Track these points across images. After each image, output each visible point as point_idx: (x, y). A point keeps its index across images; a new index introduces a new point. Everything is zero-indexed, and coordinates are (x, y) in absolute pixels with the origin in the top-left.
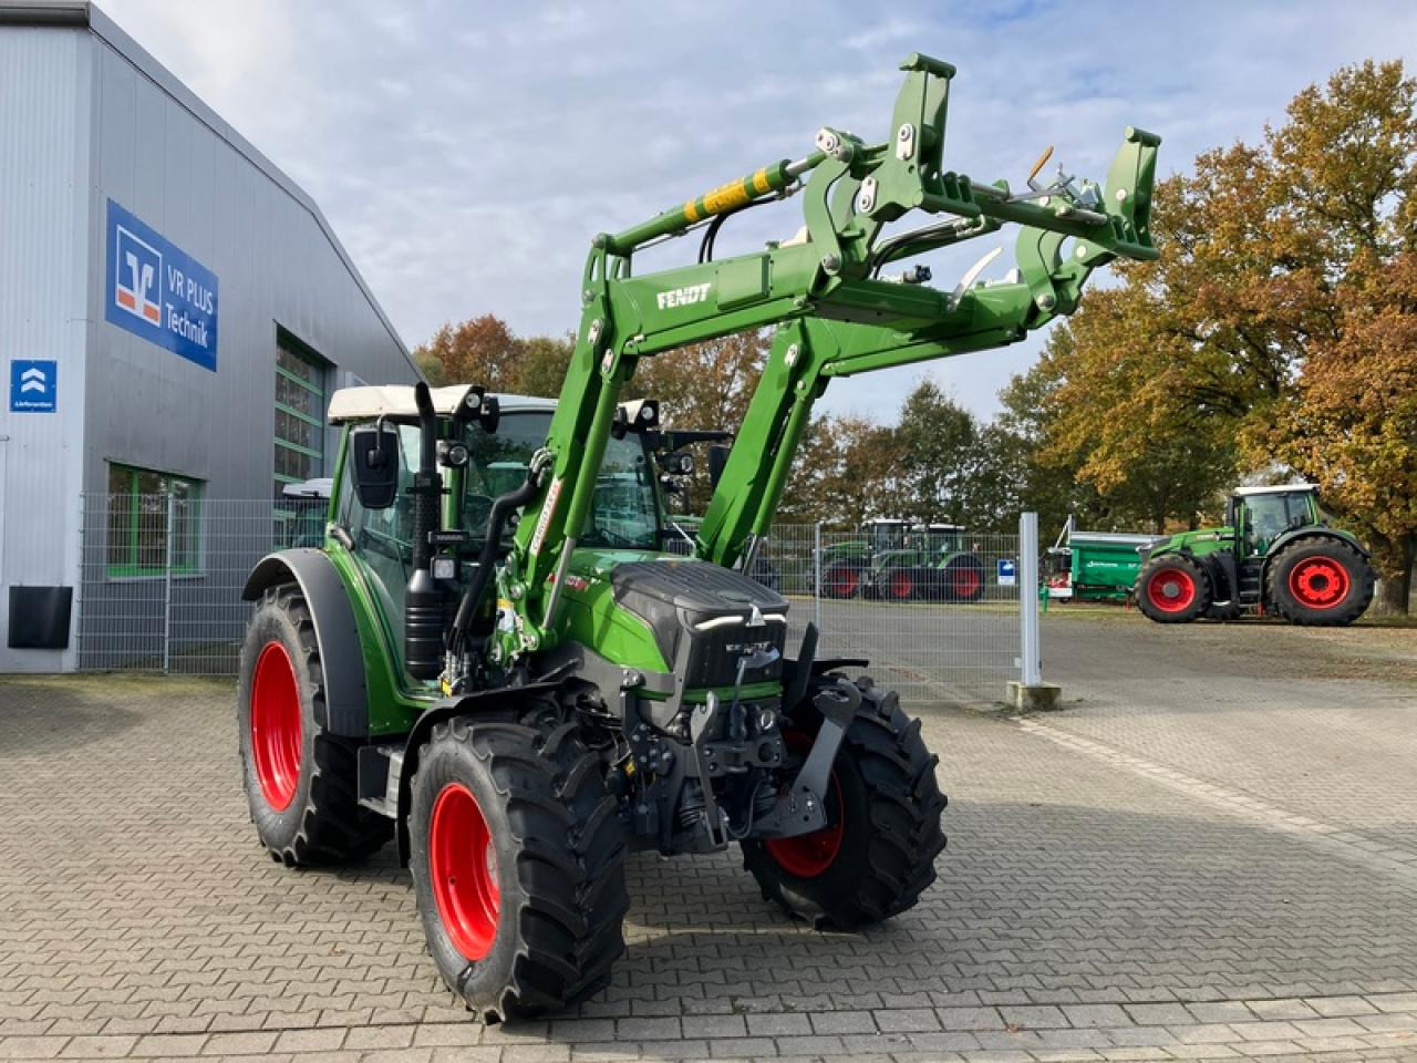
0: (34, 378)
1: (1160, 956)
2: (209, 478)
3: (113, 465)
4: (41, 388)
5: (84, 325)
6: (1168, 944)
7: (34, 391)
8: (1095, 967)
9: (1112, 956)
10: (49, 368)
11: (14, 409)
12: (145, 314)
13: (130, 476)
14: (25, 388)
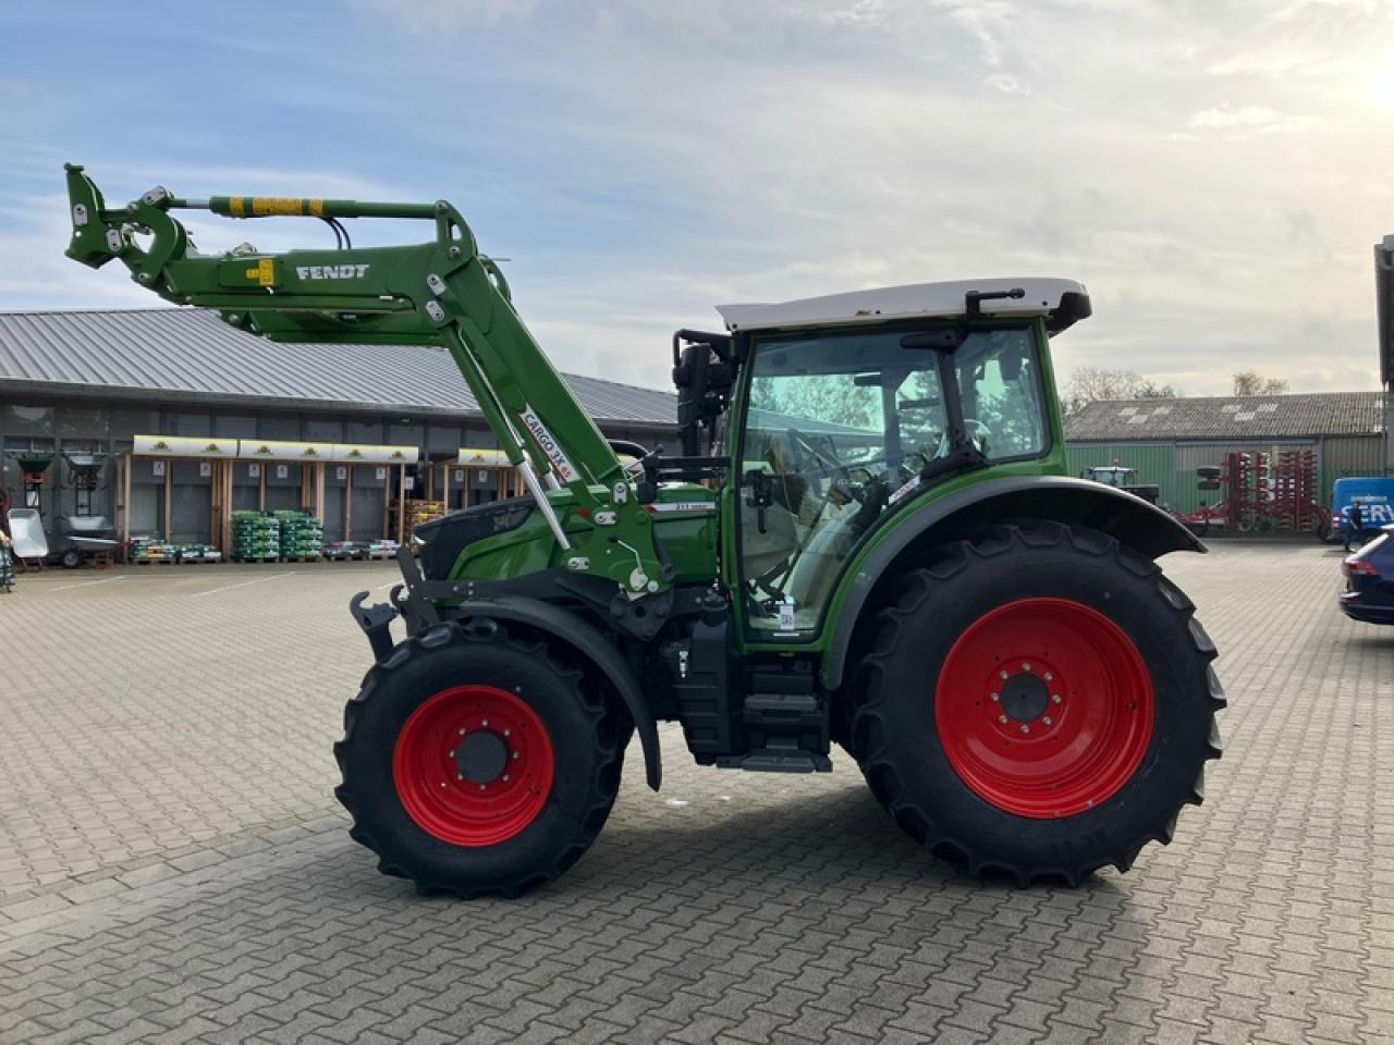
1: (98, 969)
6: (92, 988)
8: (164, 933)
9: (153, 951)
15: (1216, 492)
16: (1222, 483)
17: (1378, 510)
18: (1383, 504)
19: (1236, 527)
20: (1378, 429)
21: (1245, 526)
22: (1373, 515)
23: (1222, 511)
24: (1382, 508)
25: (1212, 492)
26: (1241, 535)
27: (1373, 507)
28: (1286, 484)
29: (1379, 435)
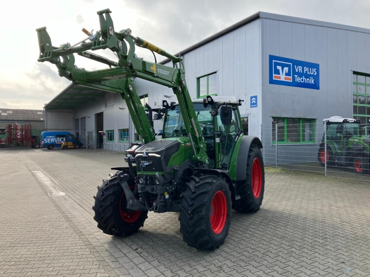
0: (254, 100)
2: (317, 118)
3: (273, 118)
4: (255, 102)
5: (261, 86)
7: (254, 103)
10: (256, 97)
11: (251, 107)
12: (285, 79)
13: (284, 119)
14: (252, 102)
15: (5, 135)
16: (6, 133)
17: (52, 139)
18: (54, 138)
19: (10, 145)
20: (42, 119)
21: (13, 144)
22: (52, 141)
23: (5, 140)
24: (53, 139)
25: (3, 135)
26: (11, 147)
27: (51, 139)
28: (22, 133)
29: (42, 121)
